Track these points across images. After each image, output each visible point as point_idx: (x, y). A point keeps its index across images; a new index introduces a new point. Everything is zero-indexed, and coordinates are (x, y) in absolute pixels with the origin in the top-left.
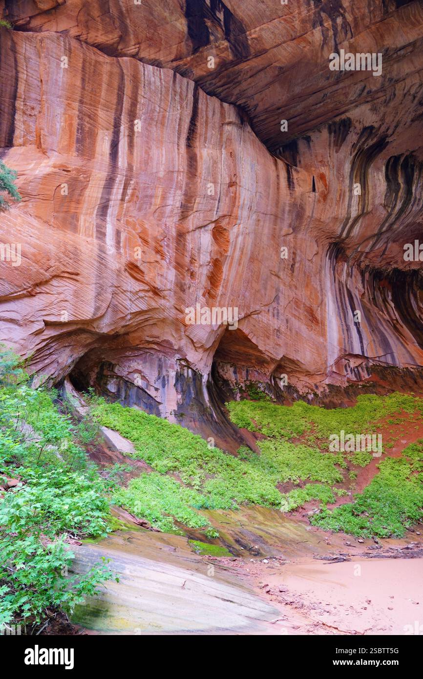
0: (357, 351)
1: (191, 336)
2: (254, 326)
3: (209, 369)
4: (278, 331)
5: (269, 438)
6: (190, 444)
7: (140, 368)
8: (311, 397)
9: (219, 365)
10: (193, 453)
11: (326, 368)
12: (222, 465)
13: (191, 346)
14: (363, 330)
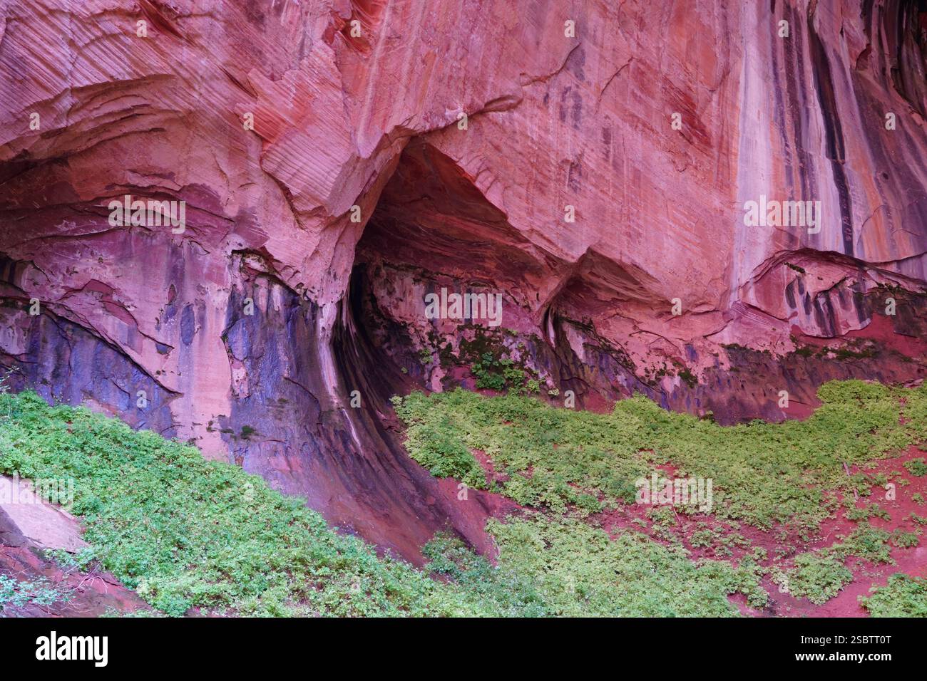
0: (832, 242)
1: (283, 177)
2: (497, 148)
3: (340, 287)
4: (575, 167)
5: (528, 512)
6: (269, 524)
7: (107, 275)
8: (671, 384)
9: (377, 274)
10: (275, 553)
11: (726, 293)
12: (369, 593)
13: (283, 209)
14: (856, 173)
